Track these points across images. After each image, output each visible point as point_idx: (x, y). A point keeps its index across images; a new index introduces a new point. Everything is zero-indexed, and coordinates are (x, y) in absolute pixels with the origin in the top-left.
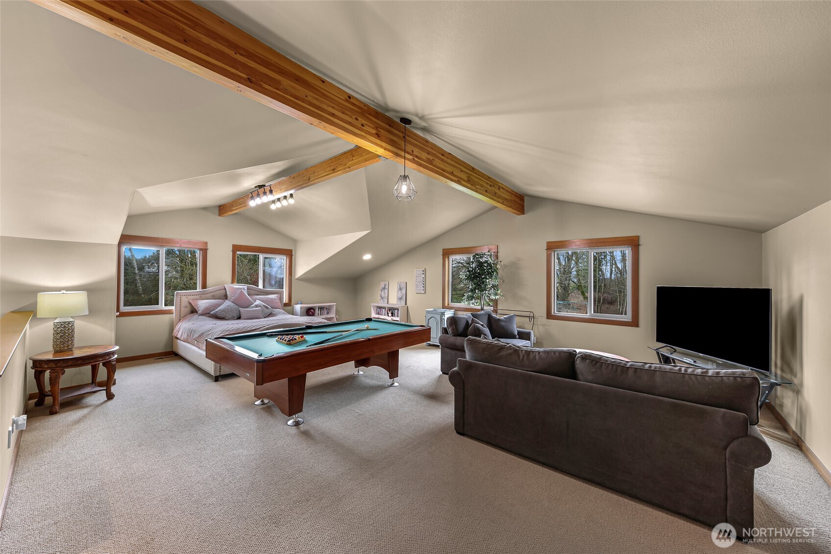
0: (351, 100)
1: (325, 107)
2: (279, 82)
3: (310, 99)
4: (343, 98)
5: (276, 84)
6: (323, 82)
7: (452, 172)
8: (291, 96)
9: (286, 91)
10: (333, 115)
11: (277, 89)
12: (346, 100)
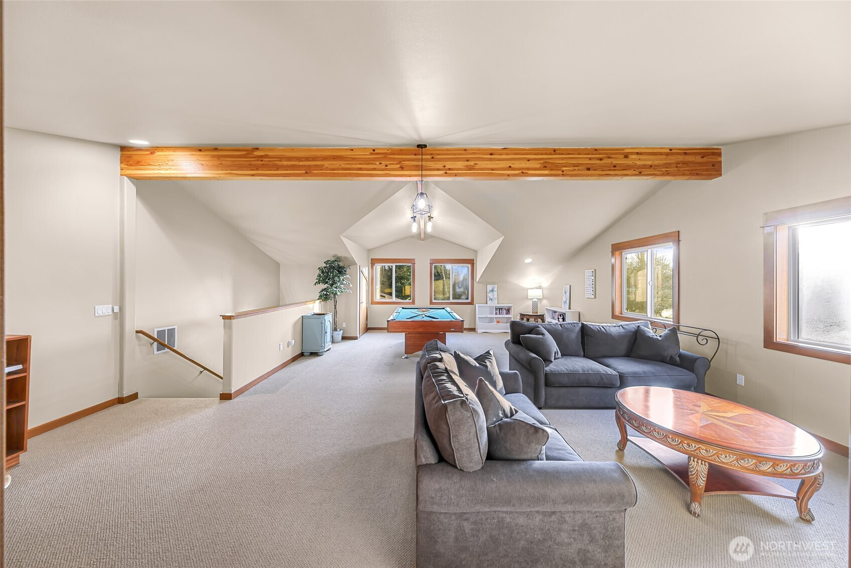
0: (376, 151)
1: (354, 166)
2: (322, 165)
3: (343, 166)
4: (368, 153)
5: (320, 167)
6: (352, 150)
7: (510, 167)
8: (330, 170)
9: (327, 169)
10: (360, 169)
11: (322, 170)
12: (371, 154)
